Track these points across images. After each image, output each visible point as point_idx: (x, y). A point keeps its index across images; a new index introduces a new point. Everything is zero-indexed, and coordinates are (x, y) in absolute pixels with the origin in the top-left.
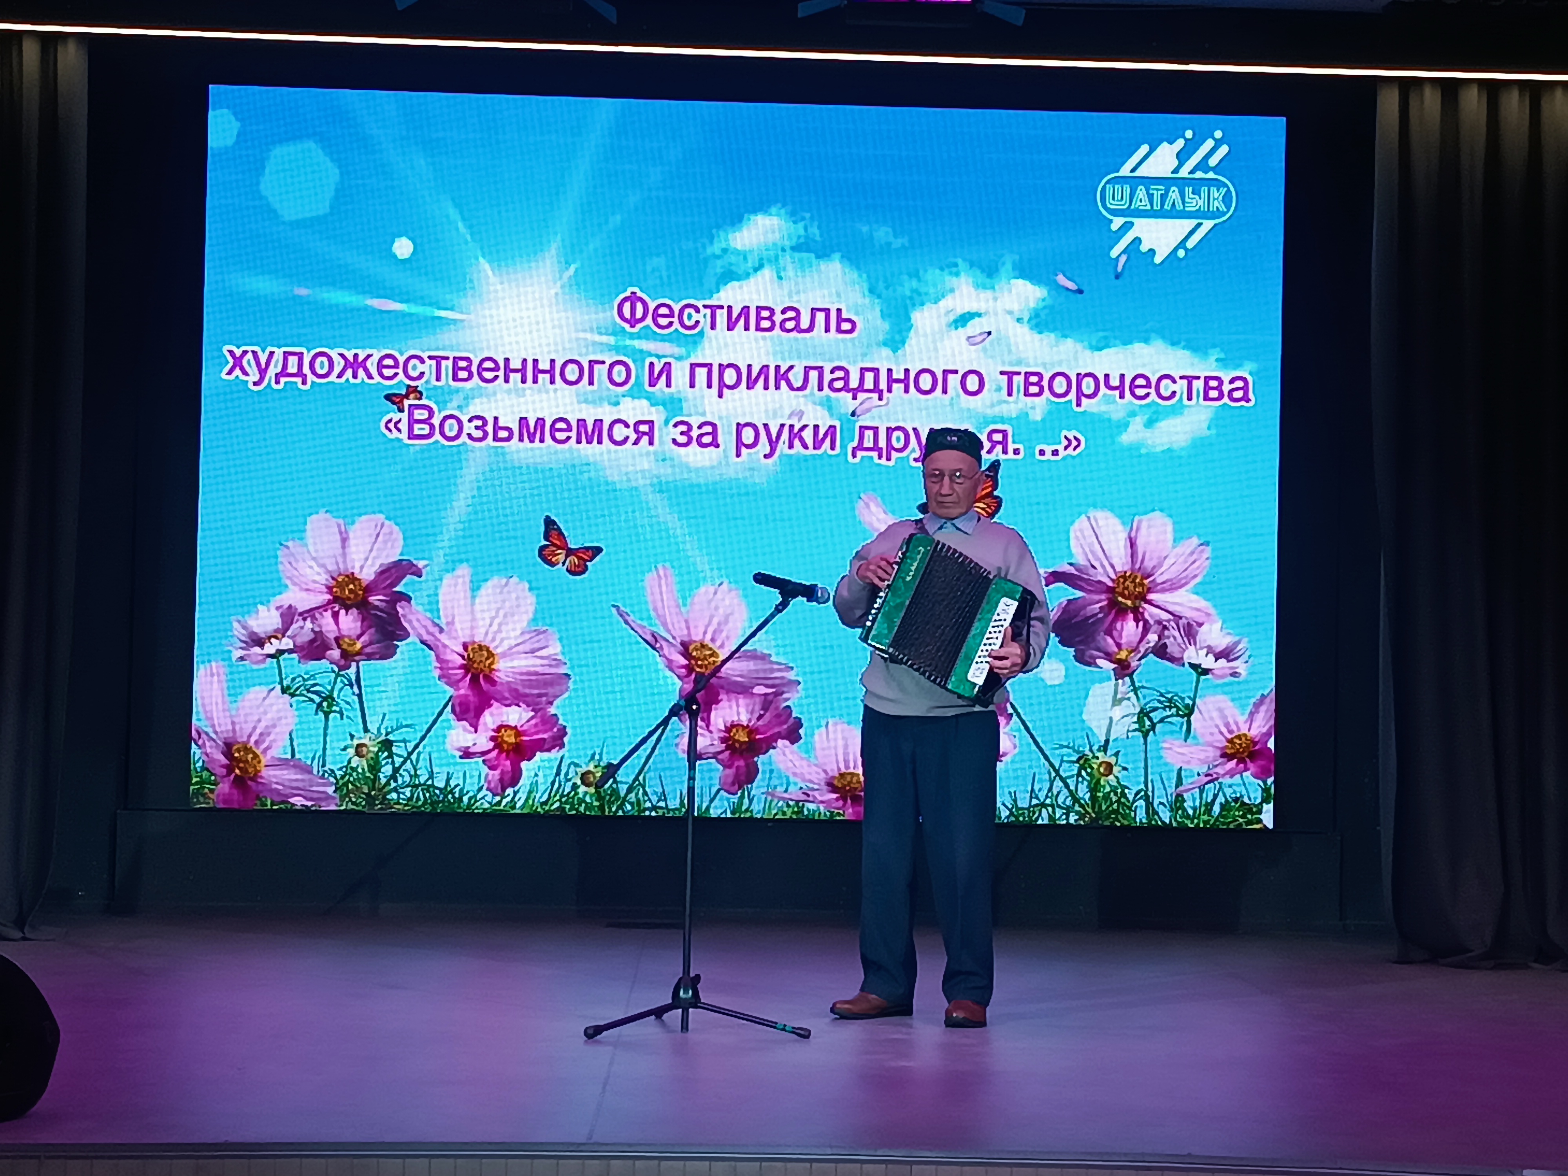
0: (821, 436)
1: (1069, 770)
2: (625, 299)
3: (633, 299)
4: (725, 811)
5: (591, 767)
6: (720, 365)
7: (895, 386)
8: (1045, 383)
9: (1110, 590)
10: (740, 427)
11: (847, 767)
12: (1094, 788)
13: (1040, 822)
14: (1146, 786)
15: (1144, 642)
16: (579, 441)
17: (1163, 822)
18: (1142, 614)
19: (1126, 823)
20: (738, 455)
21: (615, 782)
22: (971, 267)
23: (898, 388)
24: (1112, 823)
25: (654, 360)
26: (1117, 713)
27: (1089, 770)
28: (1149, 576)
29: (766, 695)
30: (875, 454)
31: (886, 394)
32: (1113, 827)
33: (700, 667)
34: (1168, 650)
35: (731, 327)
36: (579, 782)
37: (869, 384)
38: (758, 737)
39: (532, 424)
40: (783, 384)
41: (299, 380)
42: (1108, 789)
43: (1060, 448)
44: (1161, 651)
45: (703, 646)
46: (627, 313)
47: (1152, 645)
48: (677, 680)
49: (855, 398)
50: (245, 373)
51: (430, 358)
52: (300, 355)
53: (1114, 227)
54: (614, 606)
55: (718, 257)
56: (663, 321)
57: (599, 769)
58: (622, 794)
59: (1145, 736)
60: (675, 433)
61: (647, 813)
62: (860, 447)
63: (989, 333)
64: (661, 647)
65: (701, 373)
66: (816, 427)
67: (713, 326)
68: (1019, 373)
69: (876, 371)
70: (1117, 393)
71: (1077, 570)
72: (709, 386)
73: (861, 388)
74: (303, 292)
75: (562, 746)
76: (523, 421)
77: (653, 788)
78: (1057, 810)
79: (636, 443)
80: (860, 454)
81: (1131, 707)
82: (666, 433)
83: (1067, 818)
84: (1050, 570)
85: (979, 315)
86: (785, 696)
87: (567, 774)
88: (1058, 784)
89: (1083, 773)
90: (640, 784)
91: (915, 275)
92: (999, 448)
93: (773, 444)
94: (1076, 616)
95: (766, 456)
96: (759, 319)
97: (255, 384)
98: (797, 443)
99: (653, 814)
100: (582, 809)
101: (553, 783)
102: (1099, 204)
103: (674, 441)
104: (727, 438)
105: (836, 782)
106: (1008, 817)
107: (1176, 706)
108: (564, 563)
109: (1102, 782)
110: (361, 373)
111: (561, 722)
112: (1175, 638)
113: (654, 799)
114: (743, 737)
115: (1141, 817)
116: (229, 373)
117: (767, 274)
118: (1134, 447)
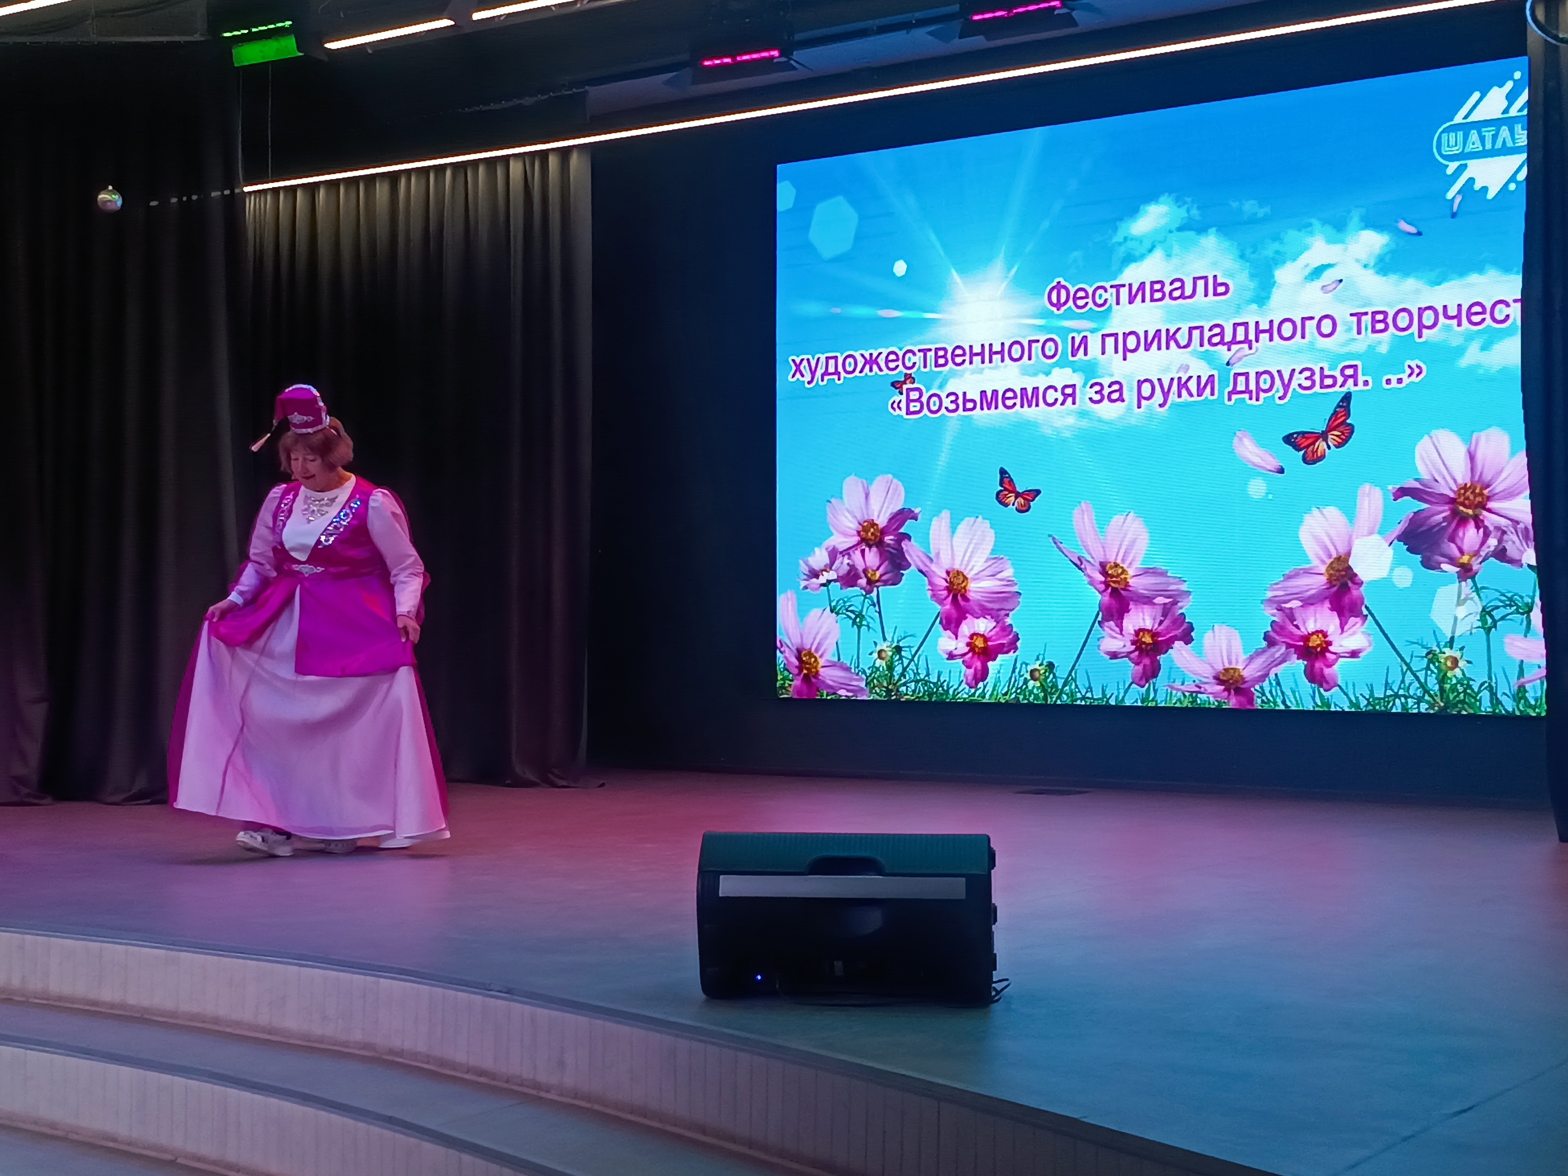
0: (1202, 384)
1: (1419, 665)
2: (1053, 289)
3: (1059, 287)
4: (1136, 701)
5: (1037, 666)
6: (1124, 333)
7: (1262, 336)
8: (1390, 320)
9: (1452, 501)
10: (1140, 383)
11: (1230, 663)
12: (1442, 680)
13: (1394, 710)
14: (1490, 678)
15: (1484, 547)
16: (1022, 406)
17: (1506, 711)
18: (1483, 521)
19: (1472, 711)
20: (1139, 407)
21: (1055, 676)
22: (1324, 224)
23: (1264, 337)
24: (1459, 712)
25: (1075, 334)
26: (1461, 612)
27: (1437, 664)
28: (1488, 486)
29: (1165, 604)
30: (1246, 396)
31: (1254, 344)
32: (1459, 716)
33: (1114, 582)
34: (1508, 553)
35: (1131, 301)
36: (1029, 678)
37: (1240, 336)
38: (1160, 639)
39: (989, 395)
40: (1172, 344)
41: (836, 377)
42: (1454, 681)
43: (1404, 376)
44: (1501, 554)
45: (1116, 565)
46: (1054, 299)
47: (1492, 549)
48: (1097, 594)
49: (1229, 350)
50: (803, 376)
51: (920, 351)
52: (836, 358)
53: (1449, 171)
54: (1050, 536)
55: (1120, 244)
56: (1080, 303)
57: (1043, 667)
58: (1060, 687)
59: (1488, 631)
60: (1092, 393)
61: (1078, 702)
62: (1234, 391)
63: (1341, 281)
64: (1085, 568)
65: (1110, 341)
66: (1199, 377)
67: (1118, 303)
68: (1366, 314)
69: (1246, 325)
70: (1455, 322)
71: (1422, 485)
72: (1116, 351)
73: (1234, 341)
74: (838, 310)
75: (1016, 649)
76: (983, 393)
77: (1082, 682)
78: (1409, 700)
79: (1063, 404)
80: (1234, 397)
81: (1475, 606)
82: (1085, 393)
83: (1418, 708)
84: (1398, 487)
85: (1330, 266)
86: (1180, 604)
87: (1020, 672)
88: (1409, 677)
89: (1432, 666)
90: (1072, 679)
91: (1277, 238)
92: (1351, 381)
93: (1166, 395)
94: (1421, 526)
95: (1161, 406)
96: (1153, 291)
98: (1184, 392)
99: (1083, 703)
100: (1031, 699)
101: (1011, 678)
102: (1435, 150)
103: (1091, 399)
104: (1130, 395)
105: (1222, 677)
106: (1366, 706)
107: (1516, 605)
108: (1013, 504)
109: (1449, 674)
110: (875, 367)
111: (1014, 630)
112: (1514, 542)
113: (1083, 692)
114: (1148, 639)
115: (1486, 707)
116: (793, 376)
117: (1158, 253)
118: (1472, 369)
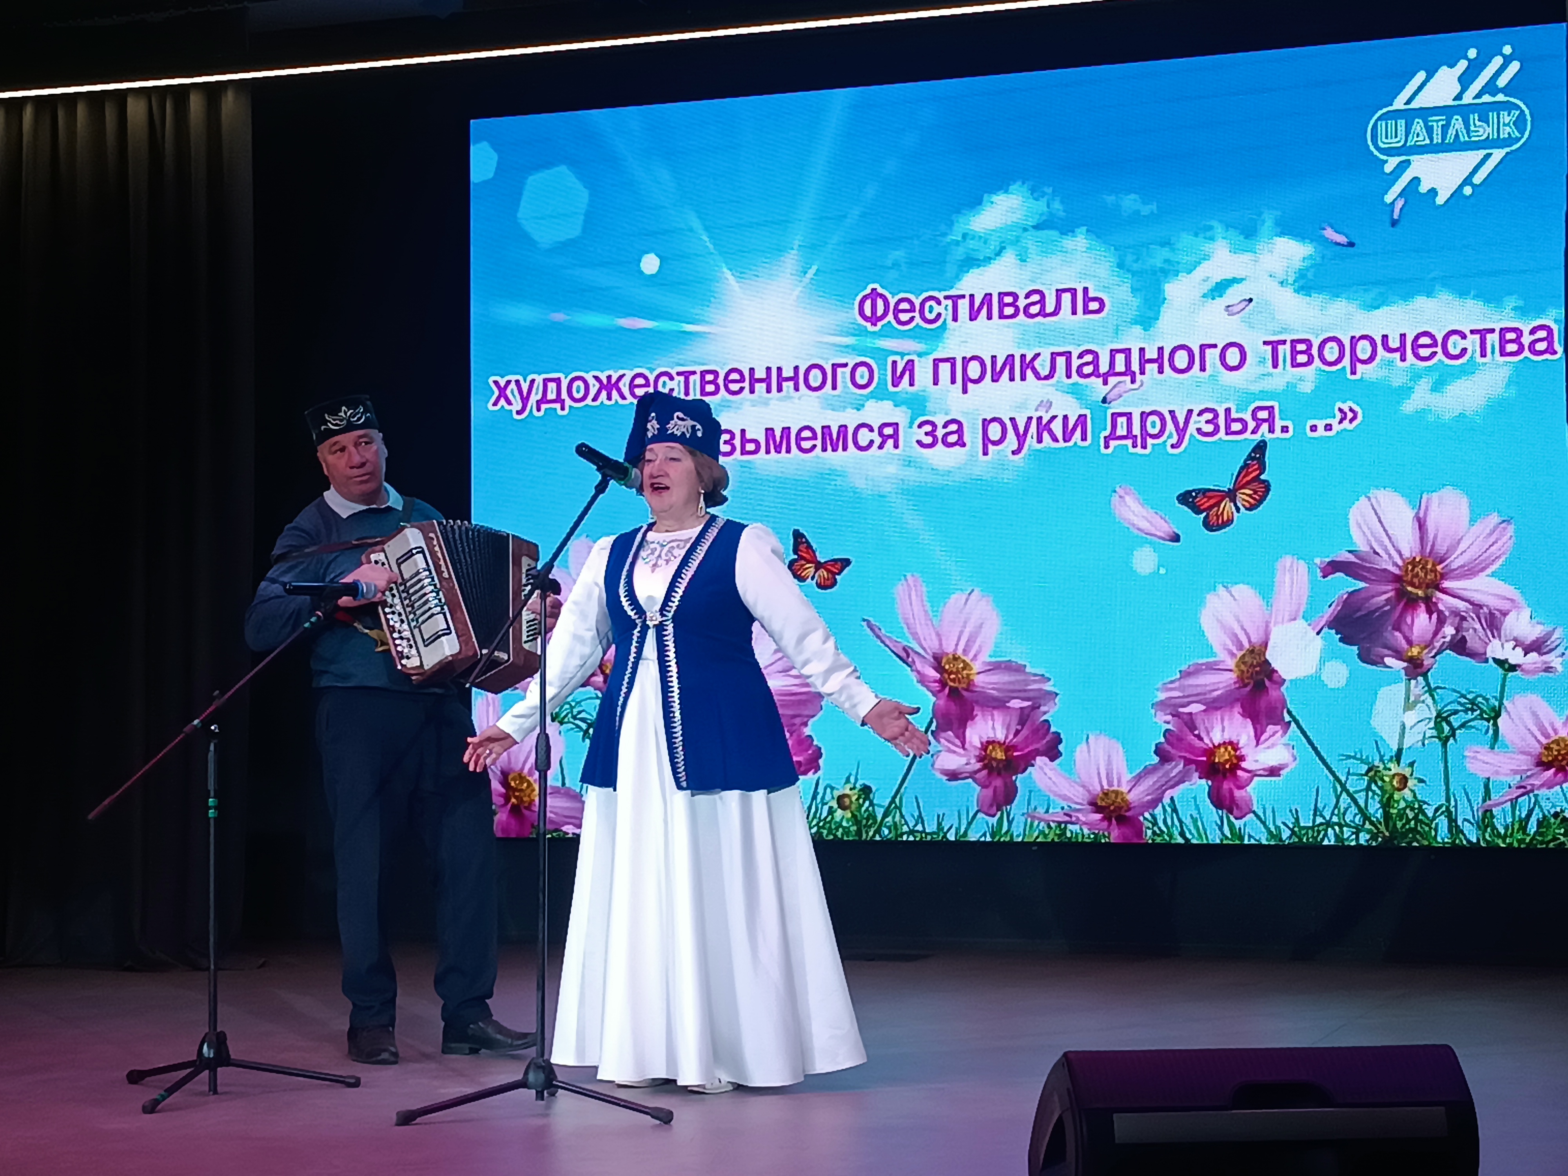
0: (1071, 426)
1: (1356, 785)
2: (865, 298)
3: (874, 296)
4: (984, 835)
5: (847, 791)
6: (964, 358)
7: (1149, 367)
8: (1315, 351)
9: (1397, 579)
10: (986, 423)
11: (1110, 784)
12: (1386, 805)
13: (1326, 842)
14: (1448, 800)
15: (1439, 636)
16: (824, 449)
17: (1469, 841)
18: (1436, 604)
19: (1426, 843)
20: (985, 453)
21: (872, 804)
22: (1228, 228)
23: (1151, 368)
24: (1410, 843)
25: (897, 358)
26: (1410, 718)
27: (1380, 783)
28: (1442, 561)
29: (1021, 708)
30: (1129, 442)
31: (1139, 377)
32: (1410, 848)
33: (953, 680)
34: (1469, 644)
35: (973, 317)
36: (835, 806)
37: (1120, 367)
38: (1015, 754)
39: (778, 434)
40: (1029, 373)
41: (558, 406)
42: (1402, 804)
43: (1335, 422)
44: (1459, 646)
45: (956, 659)
46: (868, 312)
47: (1448, 639)
48: (930, 694)
49: (1105, 383)
50: (509, 403)
51: (679, 374)
52: (558, 381)
53: (1388, 168)
54: (864, 620)
55: (957, 243)
56: (904, 317)
57: (856, 791)
58: (879, 818)
59: (1445, 742)
60: (921, 434)
61: (905, 838)
62: (1112, 436)
63: (1251, 300)
64: (914, 662)
65: (945, 368)
66: (1065, 418)
67: (955, 319)
68: (1284, 342)
69: (1127, 352)
70: (1397, 355)
71: (1359, 558)
72: (953, 381)
73: (1112, 372)
74: (559, 317)
75: (818, 768)
76: (769, 432)
77: (909, 811)
78: (1345, 829)
79: (881, 447)
80: (1113, 443)
81: (1426, 711)
82: (911, 435)
83: (1357, 838)
84: (1328, 560)
85: (1238, 281)
86: (1043, 709)
87: (823, 797)
88: (1345, 799)
89: (1374, 787)
90: (896, 807)
91: (1166, 243)
92: (1265, 427)
93: (1021, 438)
94: (1359, 610)
95: (1014, 453)
96: (1002, 305)
97: (518, 413)
98: (1046, 436)
99: (911, 838)
100: (839, 834)
102: (1370, 143)
103: (919, 442)
104: (973, 437)
105: (1099, 802)
106: (1290, 838)
107: (1479, 708)
108: (813, 578)
109: (1396, 797)
110: (615, 394)
111: (815, 743)
112: (1475, 630)
113: (911, 824)
114: (1000, 755)
115: (1443, 836)
116: (495, 404)
117: (1009, 258)
118: (1421, 413)
